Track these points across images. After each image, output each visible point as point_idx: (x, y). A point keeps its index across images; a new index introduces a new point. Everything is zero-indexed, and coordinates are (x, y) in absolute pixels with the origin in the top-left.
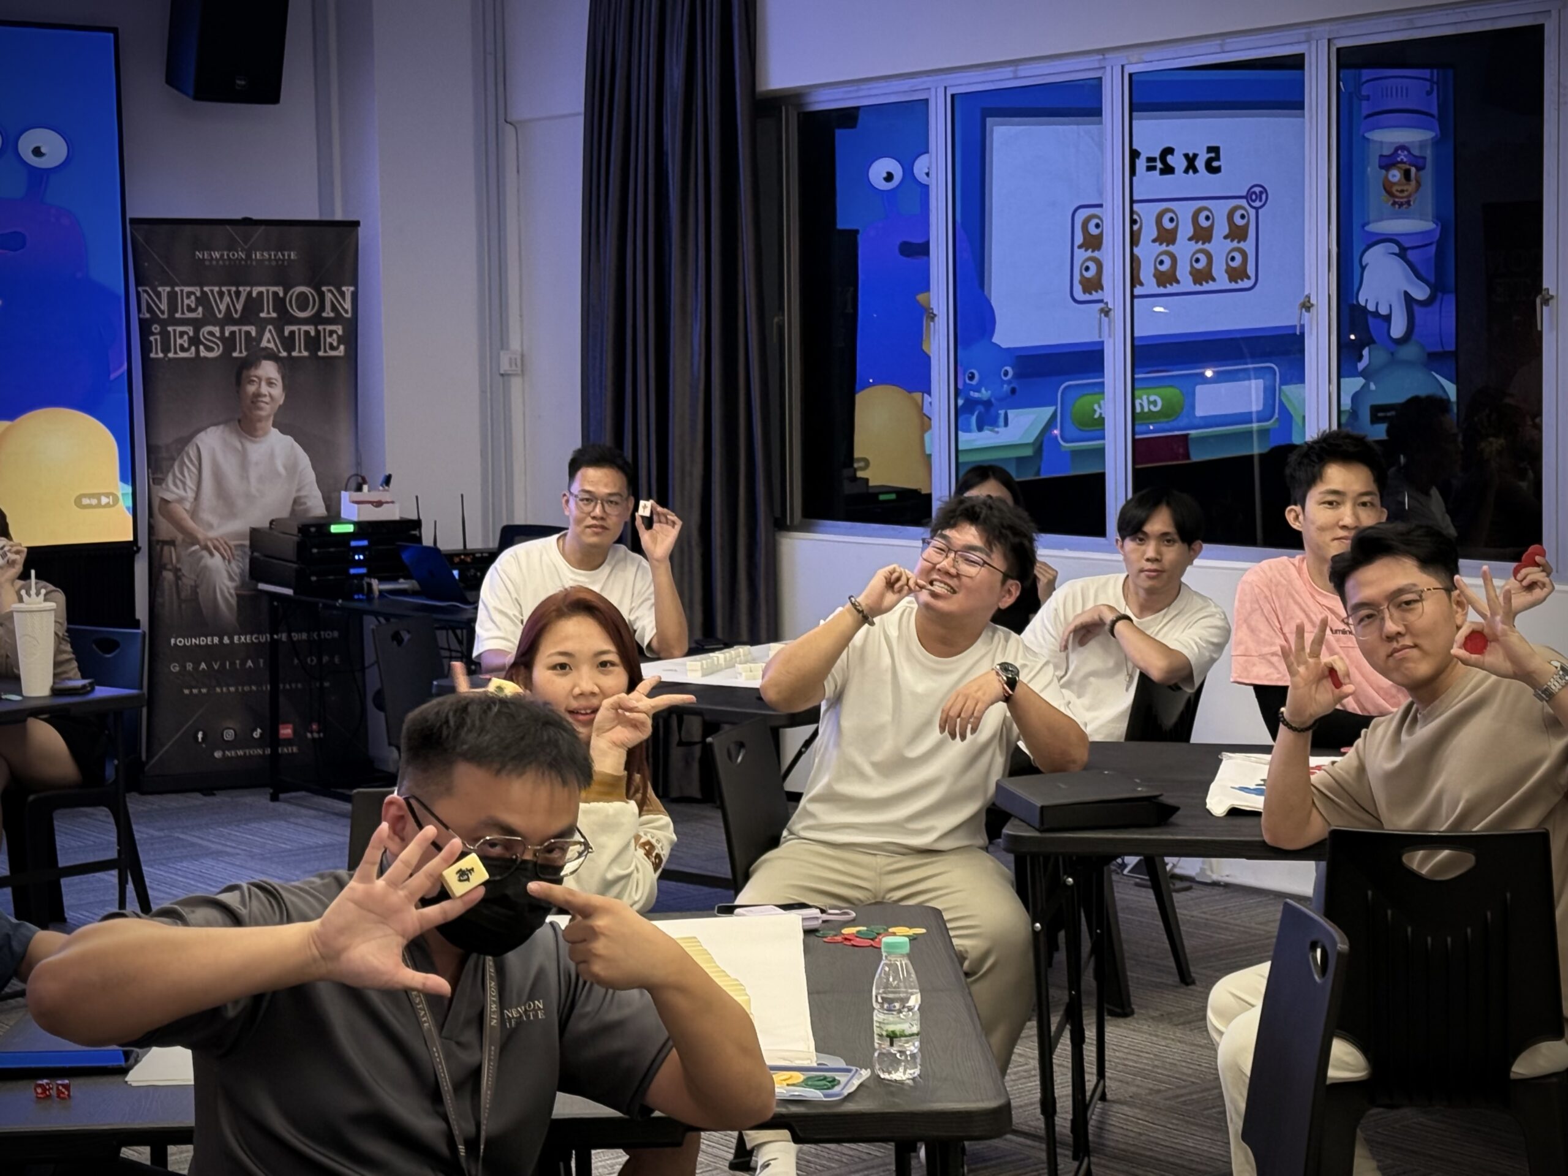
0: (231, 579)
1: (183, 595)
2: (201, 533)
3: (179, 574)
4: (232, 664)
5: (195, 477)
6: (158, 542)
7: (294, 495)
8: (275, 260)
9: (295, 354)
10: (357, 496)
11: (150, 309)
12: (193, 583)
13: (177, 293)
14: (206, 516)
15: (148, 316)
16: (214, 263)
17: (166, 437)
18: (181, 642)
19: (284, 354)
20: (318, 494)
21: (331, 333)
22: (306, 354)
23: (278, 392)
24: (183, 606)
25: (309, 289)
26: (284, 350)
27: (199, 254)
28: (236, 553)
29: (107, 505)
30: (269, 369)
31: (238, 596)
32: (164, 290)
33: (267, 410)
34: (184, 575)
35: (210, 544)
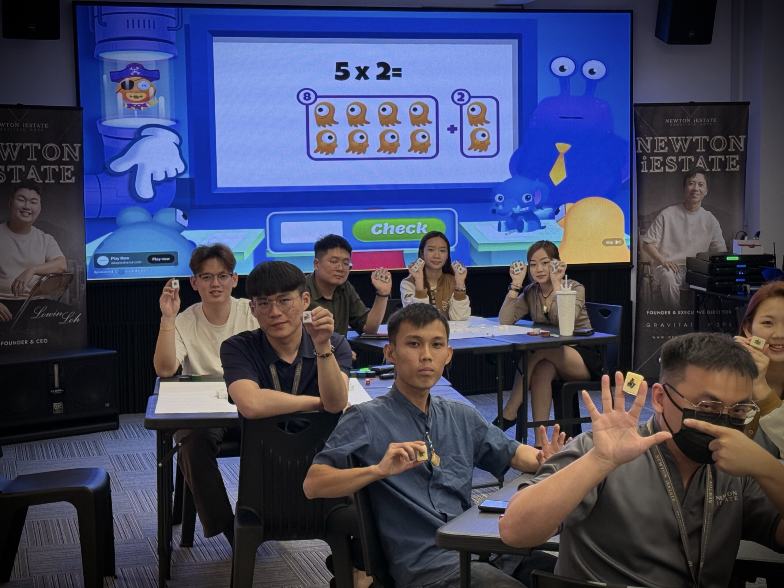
0: (677, 282)
1: (653, 289)
2: (663, 259)
3: (652, 279)
4: (677, 325)
5: (661, 232)
6: (642, 263)
7: (711, 241)
8: (705, 122)
9: (713, 170)
10: (742, 242)
11: (642, 148)
12: (658, 284)
13: (655, 140)
14: (666, 250)
15: (641, 152)
16: (675, 125)
17: (647, 211)
18: (652, 313)
19: (708, 170)
20: (723, 241)
21: (733, 159)
22: (719, 170)
23: (704, 189)
24: (653, 295)
25: (722, 137)
26: (708, 168)
27: (667, 121)
28: (680, 269)
29: (618, 245)
30: (700, 178)
31: (680, 290)
32: (649, 139)
33: (698, 198)
34: (654, 280)
35: (667, 265)
